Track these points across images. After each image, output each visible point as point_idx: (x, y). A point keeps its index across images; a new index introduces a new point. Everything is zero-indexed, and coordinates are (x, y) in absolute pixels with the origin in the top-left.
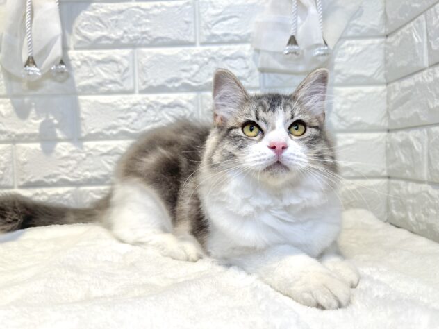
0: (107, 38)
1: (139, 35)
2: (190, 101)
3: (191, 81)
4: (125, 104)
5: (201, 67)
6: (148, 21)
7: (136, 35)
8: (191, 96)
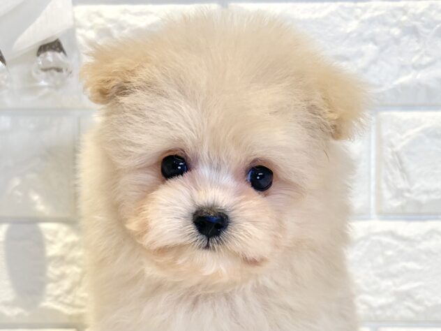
5: (382, 50)
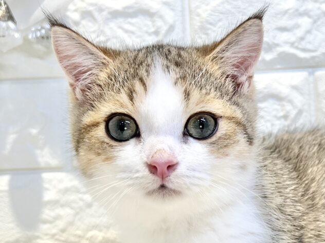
2: (295, 88)
3: (297, 48)
8: (298, 77)
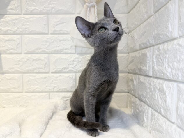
0: (11, 30)
1: (24, 29)
4: (18, 58)
6: (28, 23)
7: (23, 29)
